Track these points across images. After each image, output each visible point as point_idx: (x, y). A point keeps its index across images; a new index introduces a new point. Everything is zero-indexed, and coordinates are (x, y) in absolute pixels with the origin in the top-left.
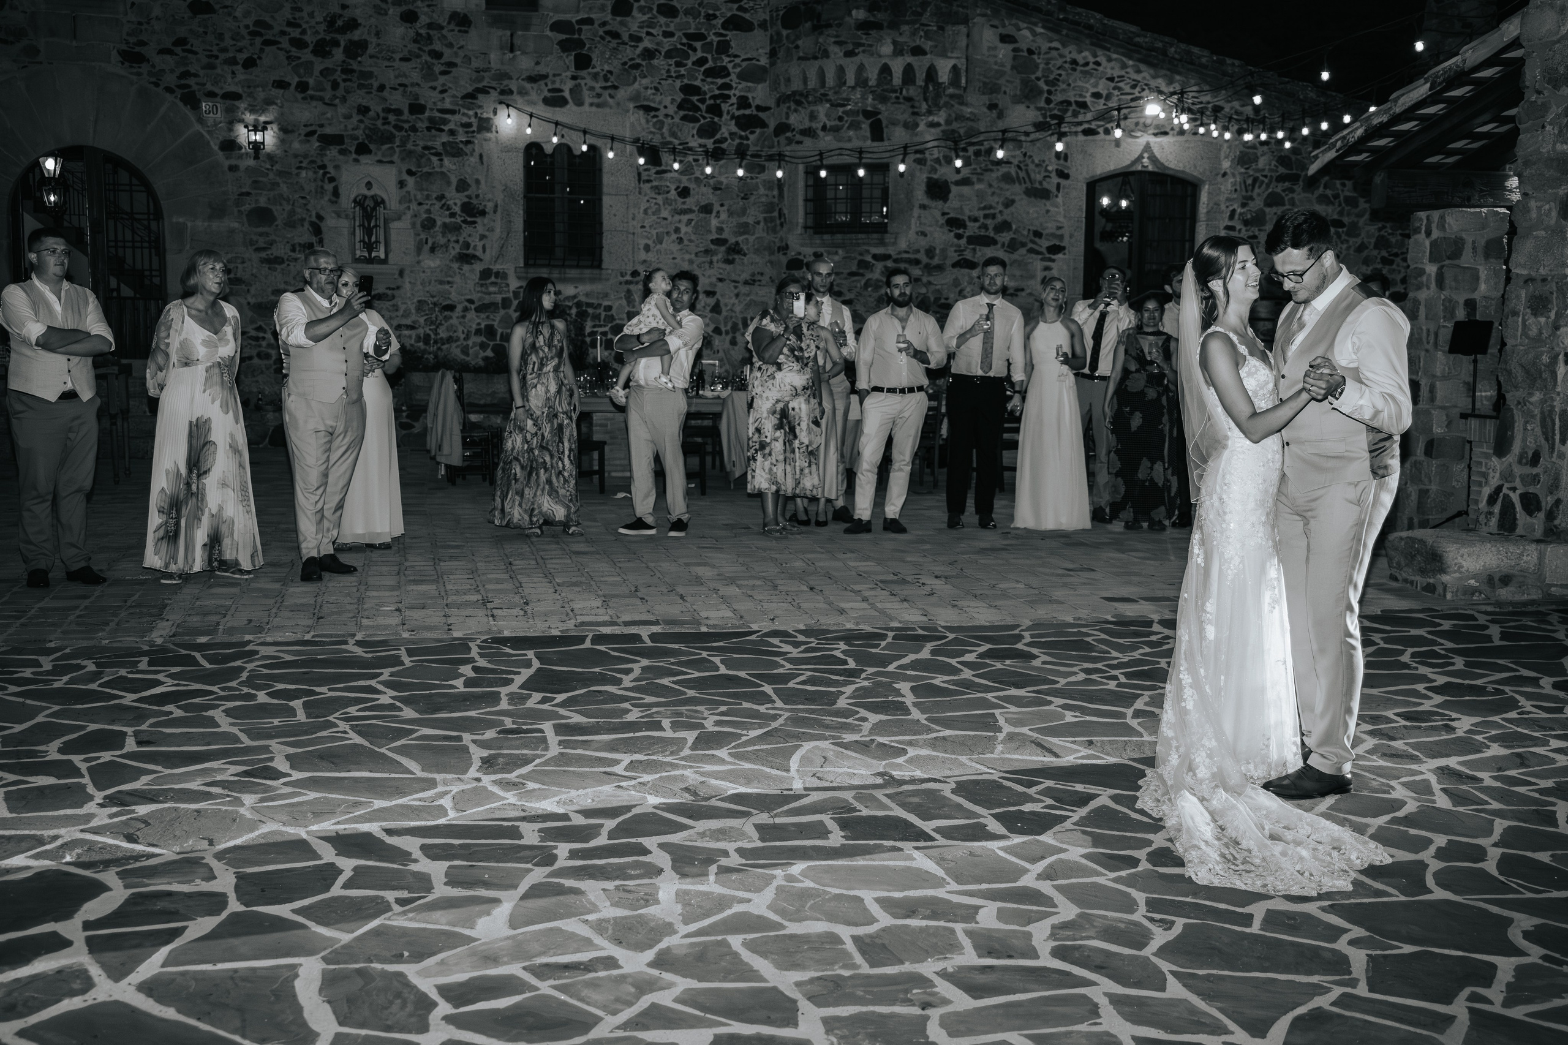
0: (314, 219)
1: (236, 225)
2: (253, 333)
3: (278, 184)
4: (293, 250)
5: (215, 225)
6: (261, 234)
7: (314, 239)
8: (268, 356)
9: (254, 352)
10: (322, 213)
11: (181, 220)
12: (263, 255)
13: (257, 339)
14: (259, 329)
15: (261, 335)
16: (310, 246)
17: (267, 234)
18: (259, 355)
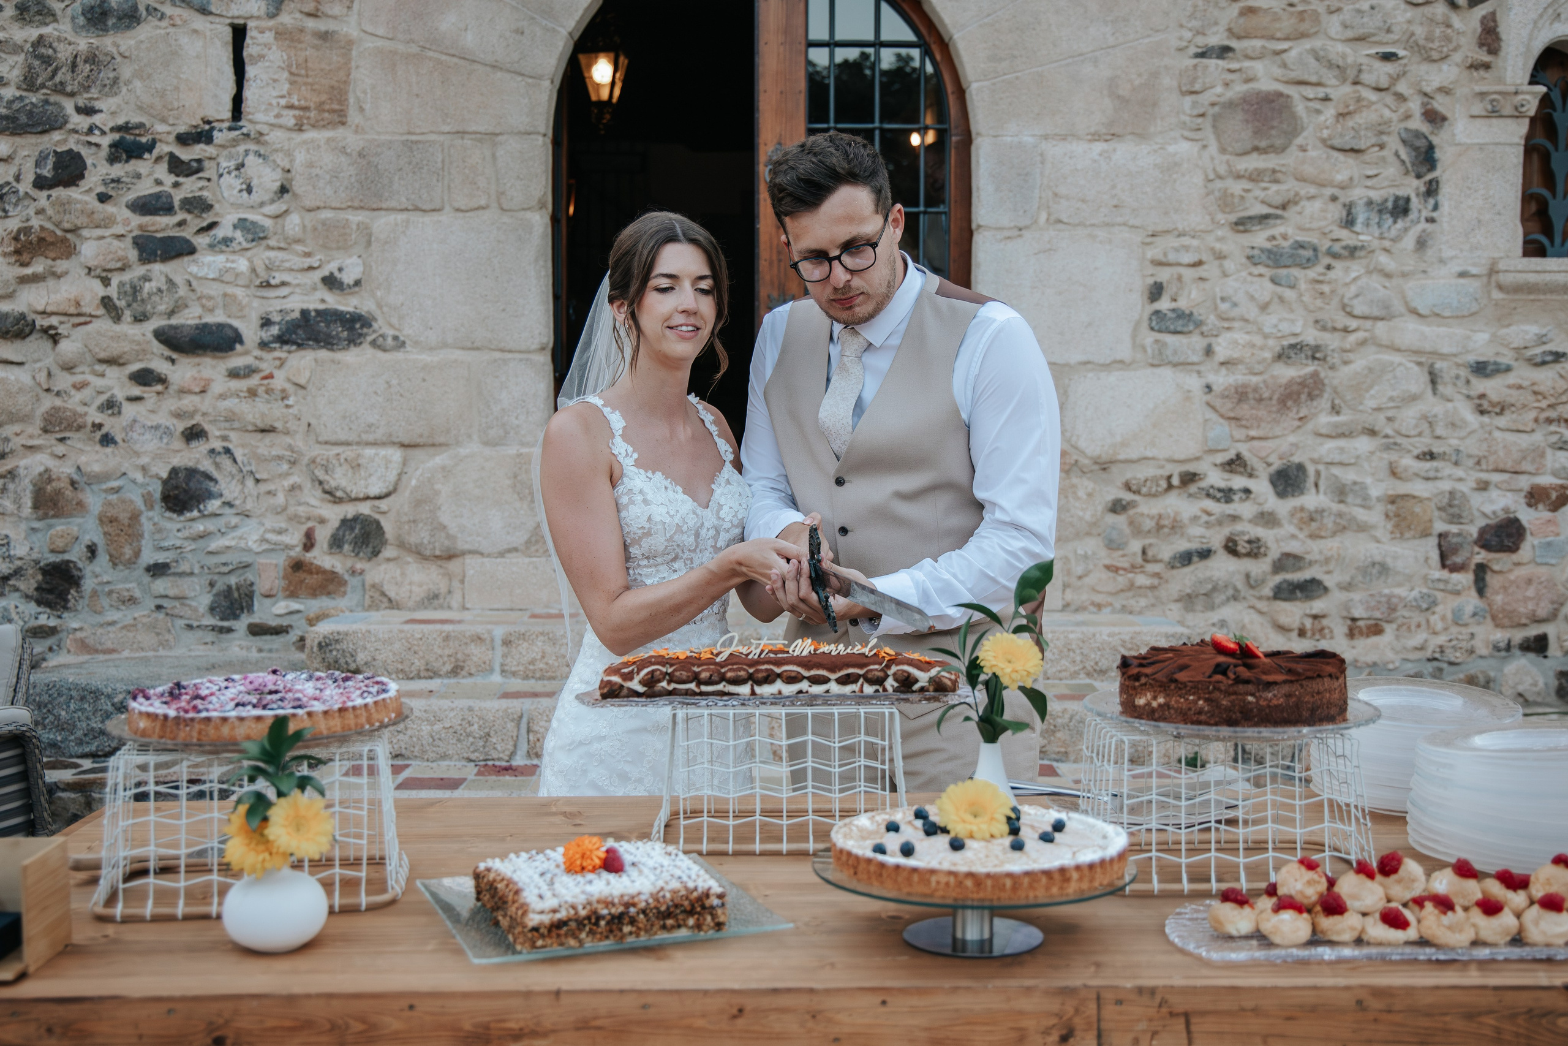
0: (1417, 123)
1: (1183, 148)
2: (1216, 478)
3: (1316, 17)
4: (1349, 222)
5: (1123, 151)
6: (1255, 177)
7: (1411, 187)
8: (1255, 550)
9: (1216, 539)
10: (1440, 104)
11: (1028, 139)
12: (1259, 238)
13: (1227, 495)
14: (1235, 464)
15: (1238, 482)
16: (1401, 208)
17: (1274, 176)
18: (1231, 548)
